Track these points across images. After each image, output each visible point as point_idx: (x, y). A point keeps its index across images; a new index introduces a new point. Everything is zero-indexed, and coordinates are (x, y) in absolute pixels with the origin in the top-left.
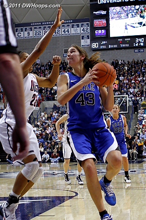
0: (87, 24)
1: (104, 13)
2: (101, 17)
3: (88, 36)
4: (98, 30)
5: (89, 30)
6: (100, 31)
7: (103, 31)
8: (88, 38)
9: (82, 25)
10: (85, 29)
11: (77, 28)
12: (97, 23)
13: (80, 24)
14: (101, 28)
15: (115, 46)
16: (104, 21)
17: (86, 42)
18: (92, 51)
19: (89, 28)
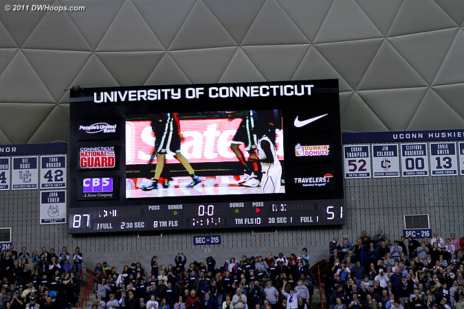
0: (61, 160)
1: (109, 128)
2: (100, 140)
3: (61, 195)
4: (92, 178)
5: (64, 176)
6: (96, 182)
7: (104, 180)
8: (62, 201)
9: (45, 161)
10: (53, 175)
11: (31, 171)
12: (90, 156)
13: (39, 158)
14: (101, 173)
15: (140, 225)
16: (110, 153)
17: (54, 211)
18: (70, 238)
19: (64, 170)
